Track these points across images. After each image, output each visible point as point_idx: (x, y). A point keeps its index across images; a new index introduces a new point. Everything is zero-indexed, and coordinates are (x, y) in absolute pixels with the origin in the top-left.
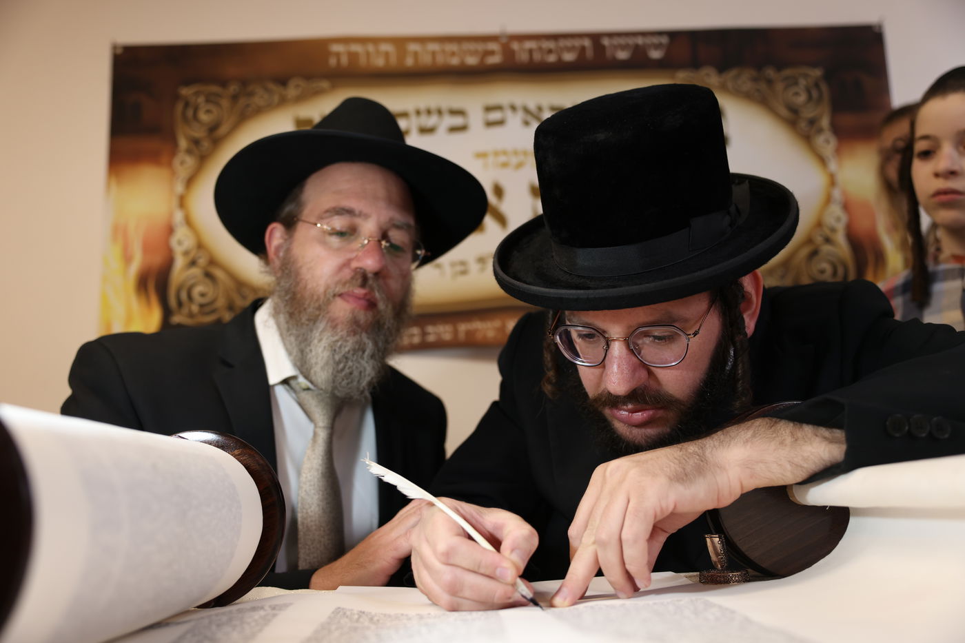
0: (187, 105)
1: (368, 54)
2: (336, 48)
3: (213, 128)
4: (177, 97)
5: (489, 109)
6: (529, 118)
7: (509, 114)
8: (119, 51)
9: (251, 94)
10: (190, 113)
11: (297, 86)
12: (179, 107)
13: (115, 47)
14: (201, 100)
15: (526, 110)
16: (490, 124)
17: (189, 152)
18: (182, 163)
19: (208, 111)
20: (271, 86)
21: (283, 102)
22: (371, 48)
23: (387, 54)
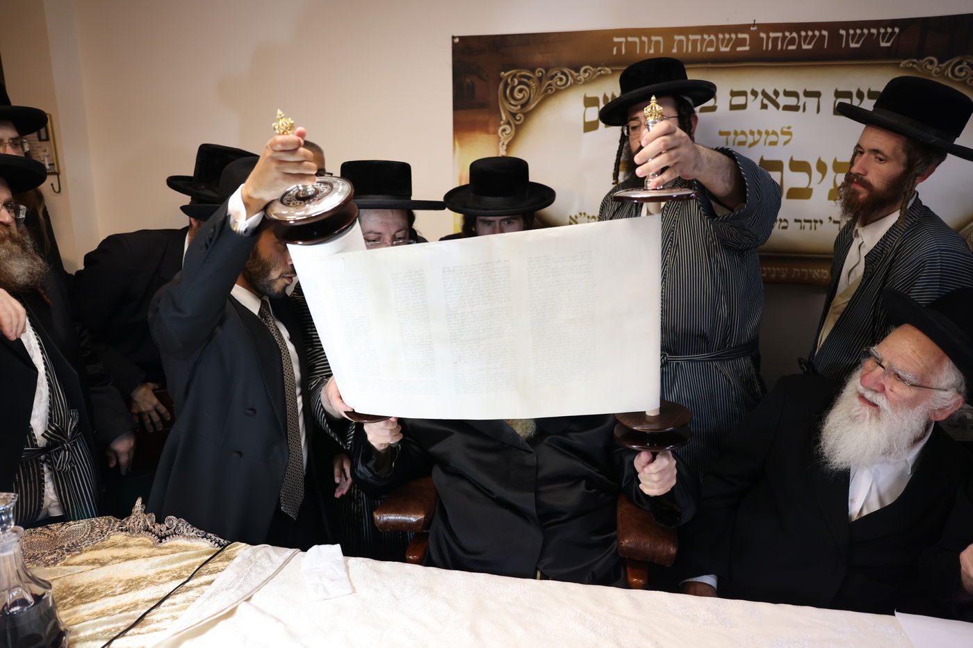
0: (506, 85)
1: (642, 43)
2: (616, 40)
3: (523, 106)
4: (501, 79)
5: (734, 94)
6: (766, 101)
7: (751, 97)
8: (457, 40)
9: (552, 78)
10: (508, 91)
11: (585, 71)
12: (501, 86)
13: (454, 37)
14: (516, 81)
15: (764, 94)
16: (733, 107)
17: (509, 123)
18: (504, 130)
19: (521, 91)
20: (566, 71)
21: (576, 83)
22: (645, 39)
23: (658, 43)
